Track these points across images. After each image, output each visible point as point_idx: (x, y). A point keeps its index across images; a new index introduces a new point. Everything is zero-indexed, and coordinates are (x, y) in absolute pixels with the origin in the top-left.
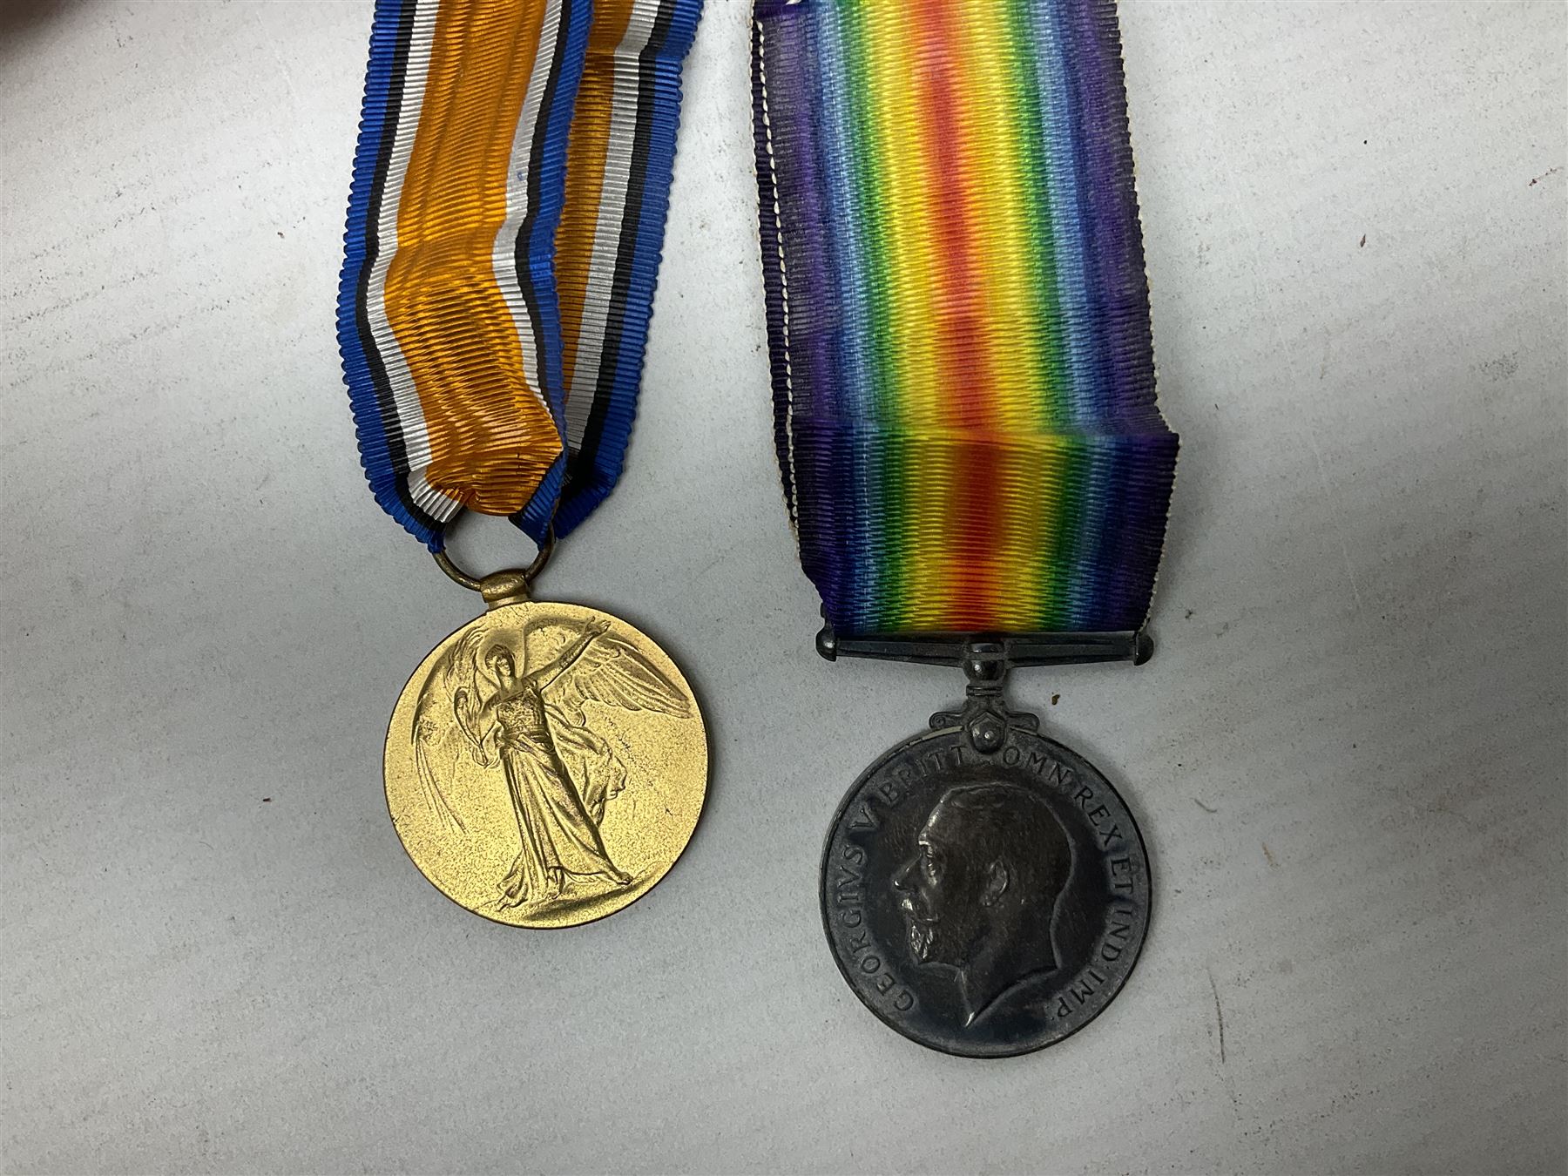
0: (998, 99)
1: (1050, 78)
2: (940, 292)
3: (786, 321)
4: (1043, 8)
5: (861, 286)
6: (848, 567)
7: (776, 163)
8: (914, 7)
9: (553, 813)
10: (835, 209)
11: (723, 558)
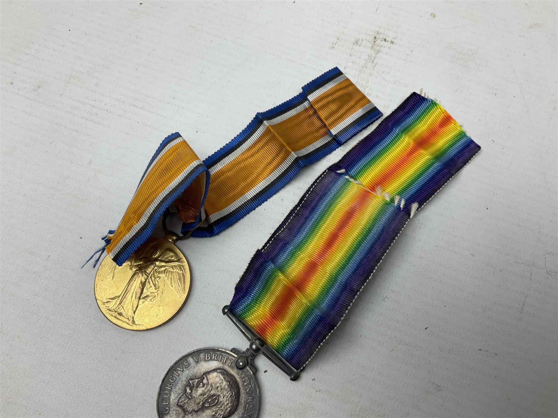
0: (362, 225)
1: (376, 230)
2: (316, 253)
3: (280, 232)
4: (387, 215)
5: (301, 238)
6: (245, 295)
7: (306, 199)
8: (361, 193)
9: (133, 293)
10: (310, 218)
11: (222, 271)
